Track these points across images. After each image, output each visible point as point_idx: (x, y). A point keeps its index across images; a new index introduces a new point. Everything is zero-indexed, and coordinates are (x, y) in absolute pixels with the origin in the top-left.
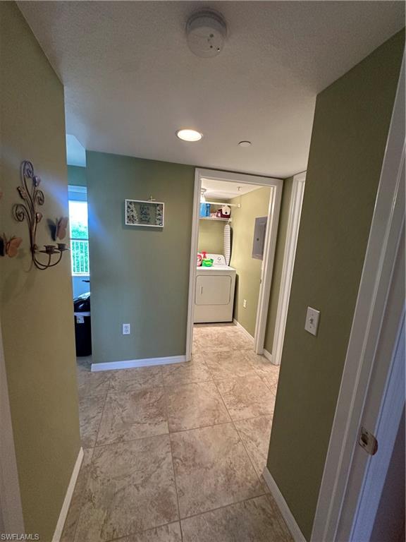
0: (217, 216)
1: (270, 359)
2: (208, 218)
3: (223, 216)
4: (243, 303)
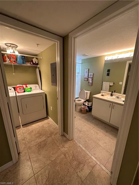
0: (31, 64)
1: (68, 137)
2: (24, 65)
3: (34, 64)
4: (51, 108)
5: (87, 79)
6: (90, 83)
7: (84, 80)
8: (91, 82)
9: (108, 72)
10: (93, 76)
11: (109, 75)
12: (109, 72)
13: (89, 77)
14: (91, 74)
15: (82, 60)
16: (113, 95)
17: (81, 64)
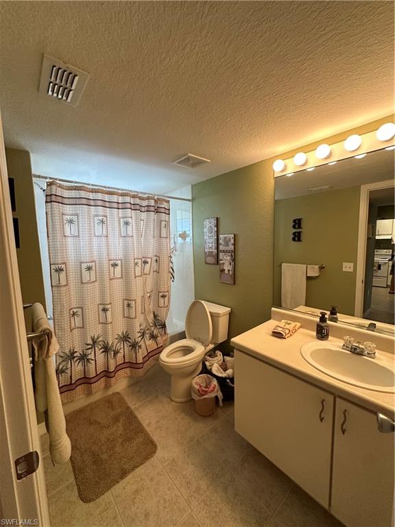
5: (213, 256)
6: (226, 272)
7: (206, 263)
8: (230, 268)
9: (294, 227)
10: (234, 244)
11: (299, 240)
12: (300, 227)
13: (221, 248)
14: (225, 238)
15: (192, 186)
16: (327, 335)
17: (189, 200)
